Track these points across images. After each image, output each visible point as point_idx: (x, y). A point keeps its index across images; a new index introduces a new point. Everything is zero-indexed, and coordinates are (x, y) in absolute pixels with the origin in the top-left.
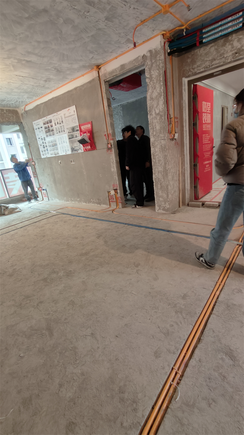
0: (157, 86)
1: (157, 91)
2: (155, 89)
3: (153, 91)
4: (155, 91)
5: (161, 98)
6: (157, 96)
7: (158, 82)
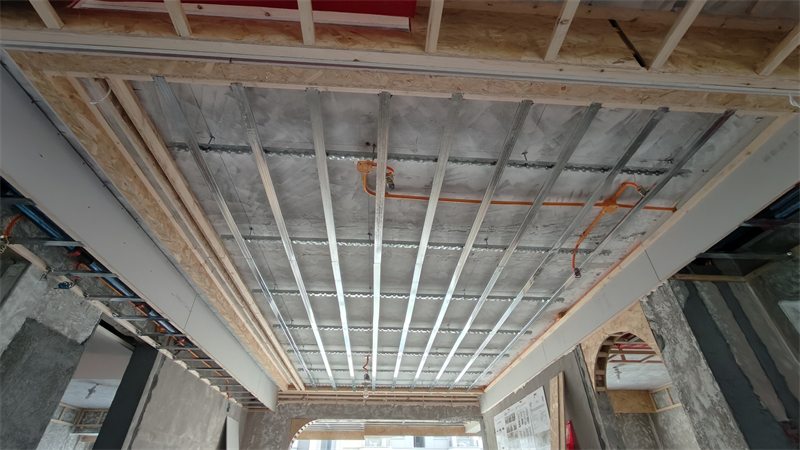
4: (678, 347)
5: (700, 365)
6: (688, 360)
7: (679, 326)
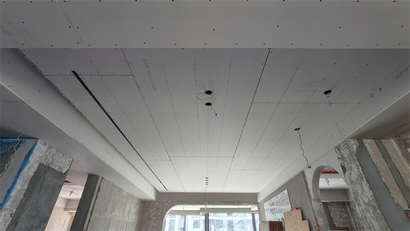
0: (353, 166)
1: (356, 172)
2: (351, 170)
3: (351, 173)
5: (363, 181)
6: (357, 179)
7: (353, 162)
